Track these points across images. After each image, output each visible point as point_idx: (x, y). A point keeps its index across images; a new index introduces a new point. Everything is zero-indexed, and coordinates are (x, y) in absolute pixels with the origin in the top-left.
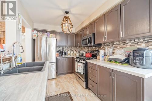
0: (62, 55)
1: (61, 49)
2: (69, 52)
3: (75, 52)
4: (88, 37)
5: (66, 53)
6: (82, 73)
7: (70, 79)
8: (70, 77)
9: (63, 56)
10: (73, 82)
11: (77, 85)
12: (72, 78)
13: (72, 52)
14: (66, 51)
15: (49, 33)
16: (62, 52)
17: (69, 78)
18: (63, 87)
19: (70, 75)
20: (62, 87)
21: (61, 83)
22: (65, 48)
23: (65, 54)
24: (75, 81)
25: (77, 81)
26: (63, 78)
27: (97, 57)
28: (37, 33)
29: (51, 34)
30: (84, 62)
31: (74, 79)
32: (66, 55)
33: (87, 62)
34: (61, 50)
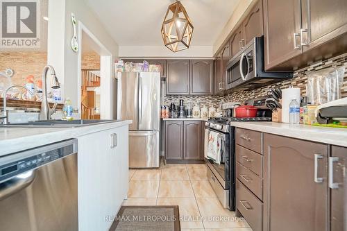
0: (179, 115)
1: (177, 102)
2: (196, 109)
3: (212, 109)
4: (243, 55)
5: (189, 111)
6: (218, 162)
7: (193, 177)
8: (194, 172)
9: (182, 118)
10: (199, 184)
11: (205, 194)
12: (197, 175)
13: (204, 110)
14: (188, 108)
15: (147, 63)
16: (179, 109)
17: (189, 173)
18: (167, 193)
19: (196, 166)
20: (165, 192)
21: (168, 182)
22: (186, 99)
23: (186, 114)
24: (205, 182)
25: (209, 185)
26: (177, 172)
27: (275, 114)
28: (122, 65)
29: (151, 66)
30: (226, 128)
31: (202, 177)
32: (189, 116)
33: (233, 128)
34: (177, 104)
